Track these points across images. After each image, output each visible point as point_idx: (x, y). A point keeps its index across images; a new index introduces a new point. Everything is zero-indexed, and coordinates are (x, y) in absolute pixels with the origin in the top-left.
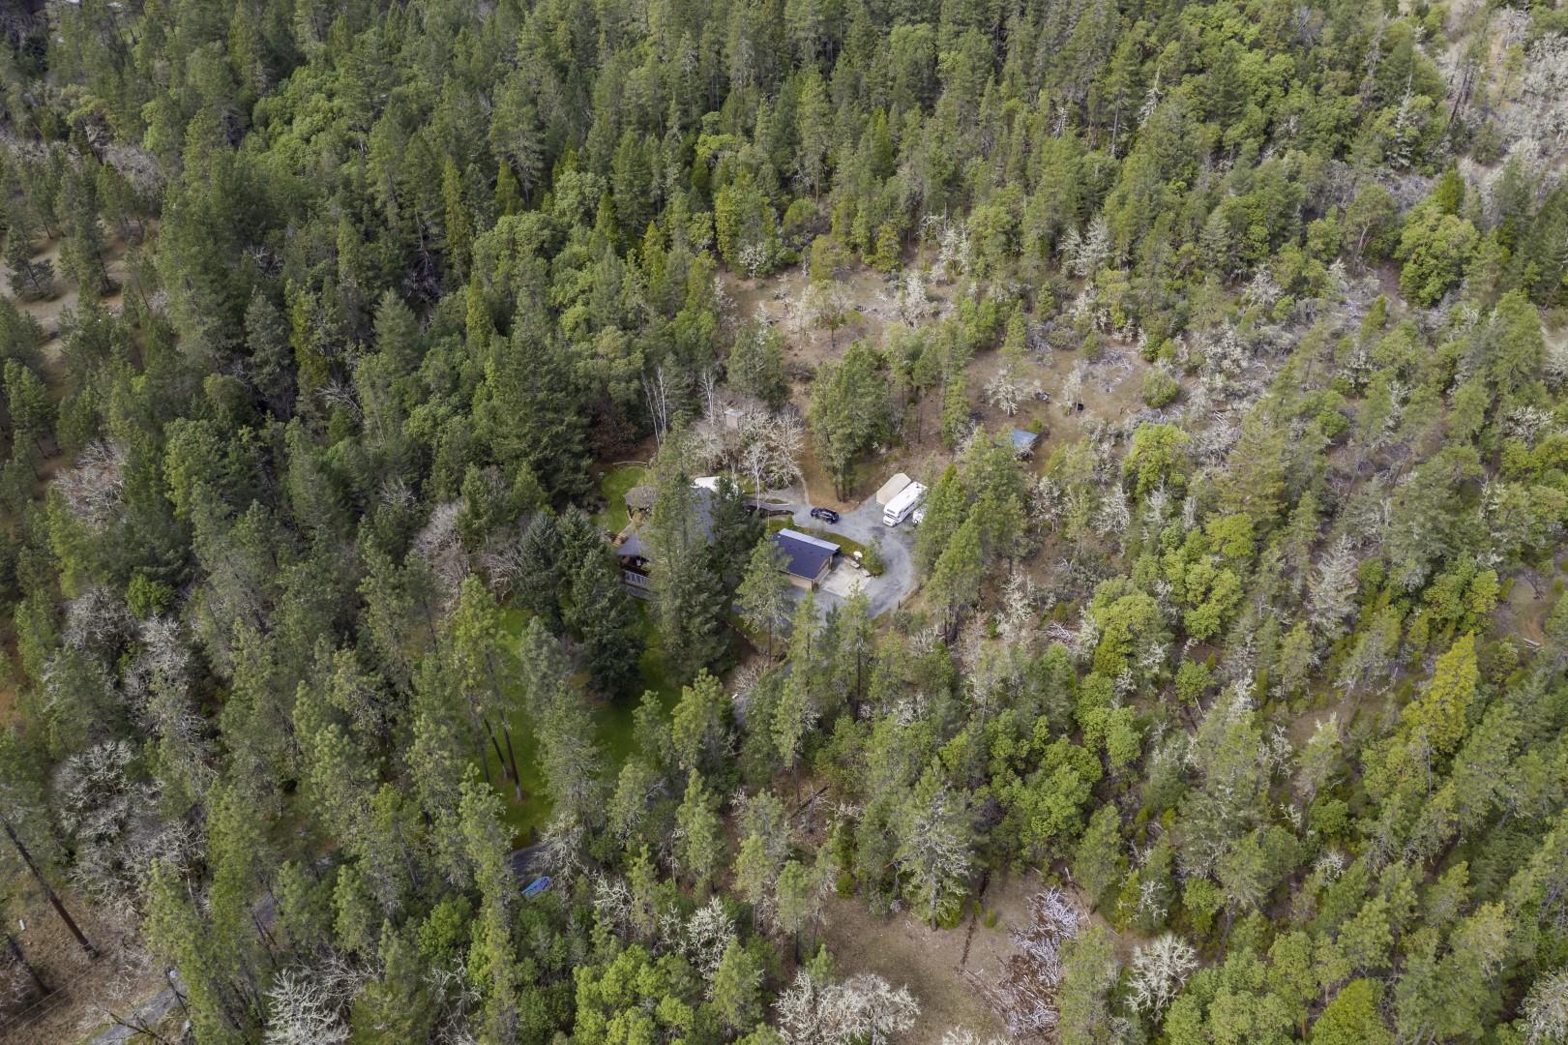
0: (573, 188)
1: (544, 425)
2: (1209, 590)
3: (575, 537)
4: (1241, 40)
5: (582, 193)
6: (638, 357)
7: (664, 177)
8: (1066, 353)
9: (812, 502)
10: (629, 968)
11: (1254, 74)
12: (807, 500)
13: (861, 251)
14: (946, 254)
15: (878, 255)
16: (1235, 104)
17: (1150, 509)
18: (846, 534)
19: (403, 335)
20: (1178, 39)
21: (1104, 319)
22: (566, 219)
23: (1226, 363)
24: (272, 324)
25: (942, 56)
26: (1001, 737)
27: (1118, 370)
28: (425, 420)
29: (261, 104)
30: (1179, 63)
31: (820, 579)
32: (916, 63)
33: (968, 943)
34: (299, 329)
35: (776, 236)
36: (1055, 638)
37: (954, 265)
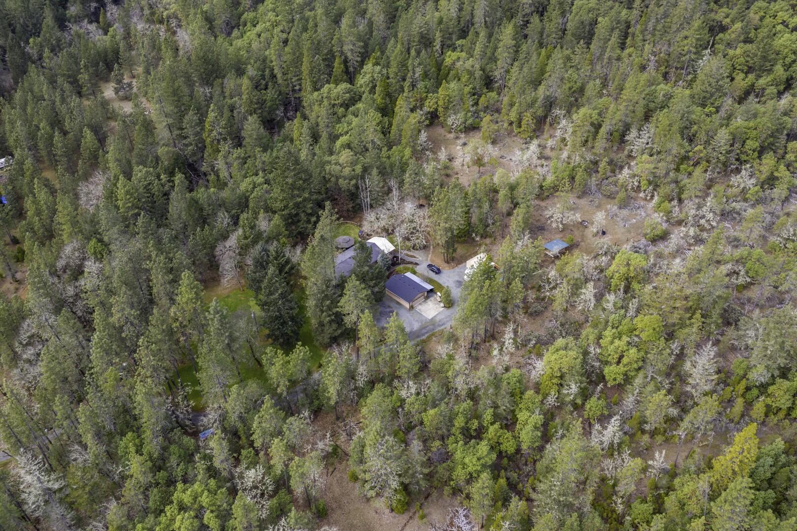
0: (369, 73)
1: (293, 197)
2: (621, 357)
3: (276, 259)
4: (787, 26)
5: (372, 76)
6: (359, 169)
7: (414, 73)
8: (609, 200)
9: (431, 260)
10: (200, 490)
11: (787, 47)
12: (429, 259)
13: (514, 125)
14: (558, 133)
15: (522, 129)
16: (768, 64)
17: (608, 301)
18: (441, 282)
19: (256, 139)
20: (742, 21)
21: (636, 184)
22: (363, 89)
23: (703, 221)
24: (195, 125)
25: (600, 19)
26: (460, 415)
27: (636, 215)
28: (250, 184)
29: (245, 15)
30: (739, 36)
31: (415, 304)
32: (582, 23)
33: (405, 525)
34: (207, 130)
35: (469, 111)
36: (530, 364)
37: (563, 140)
